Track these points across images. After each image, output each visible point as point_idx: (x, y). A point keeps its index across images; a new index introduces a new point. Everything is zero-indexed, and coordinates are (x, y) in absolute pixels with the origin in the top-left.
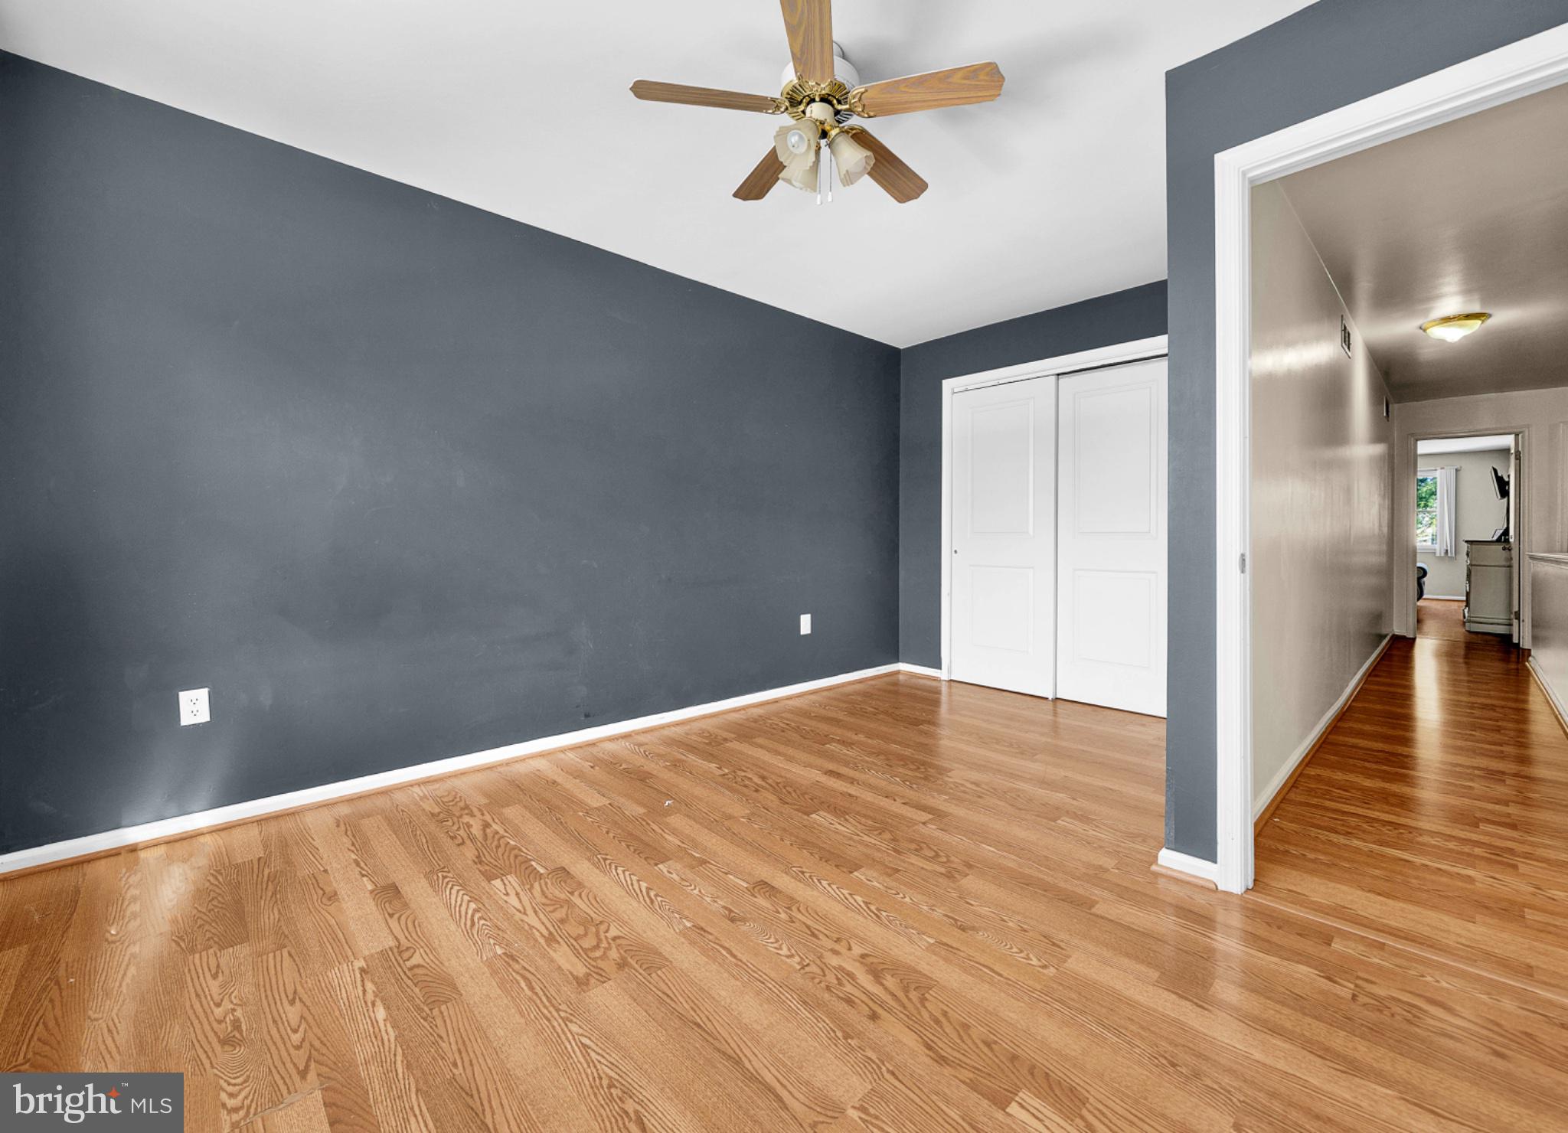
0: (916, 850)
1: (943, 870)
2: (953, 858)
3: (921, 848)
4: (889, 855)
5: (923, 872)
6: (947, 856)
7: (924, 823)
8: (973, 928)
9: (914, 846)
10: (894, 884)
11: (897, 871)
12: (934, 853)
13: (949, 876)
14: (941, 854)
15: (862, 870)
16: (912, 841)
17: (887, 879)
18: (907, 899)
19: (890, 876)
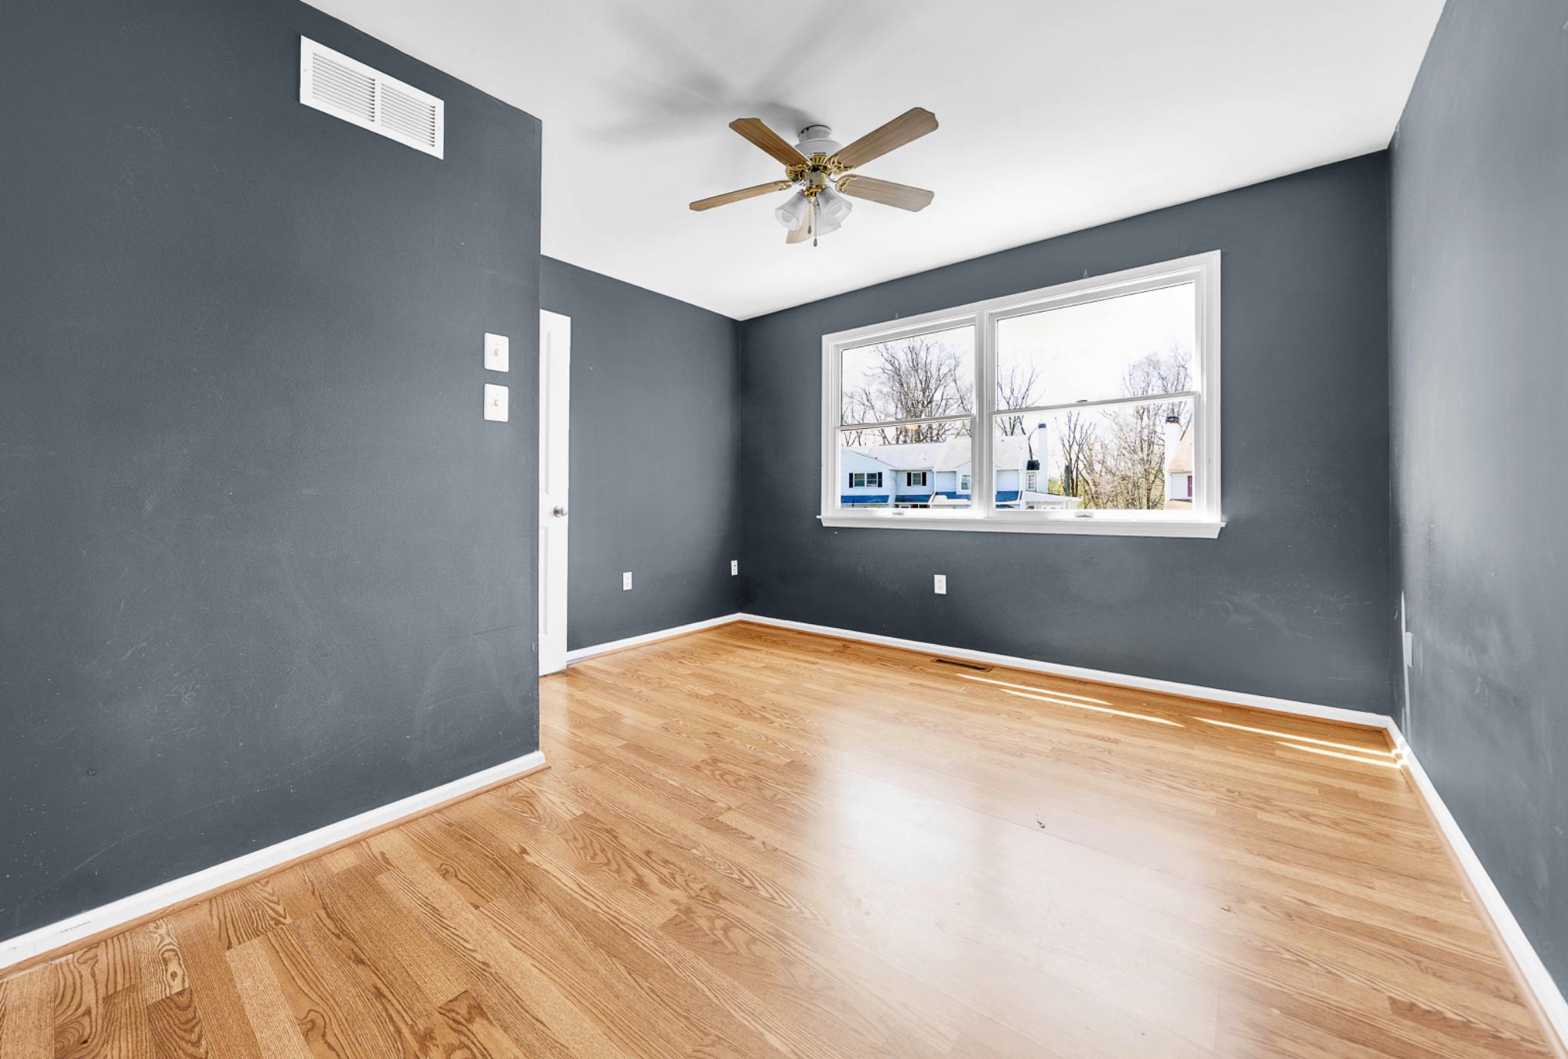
0: (739, 779)
1: (720, 764)
2: (709, 773)
3: (735, 782)
4: (763, 775)
5: (736, 763)
6: (713, 775)
7: (730, 808)
8: (709, 734)
9: (742, 783)
10: (760, 755)
11: (756, 763)
12: (725, 777)
13: (715, 761)
14: (718, 777)
15: (784, 763)
16: (743, 789)
17: (763, 757)
18: (748, 746)
19: (761, 760)
